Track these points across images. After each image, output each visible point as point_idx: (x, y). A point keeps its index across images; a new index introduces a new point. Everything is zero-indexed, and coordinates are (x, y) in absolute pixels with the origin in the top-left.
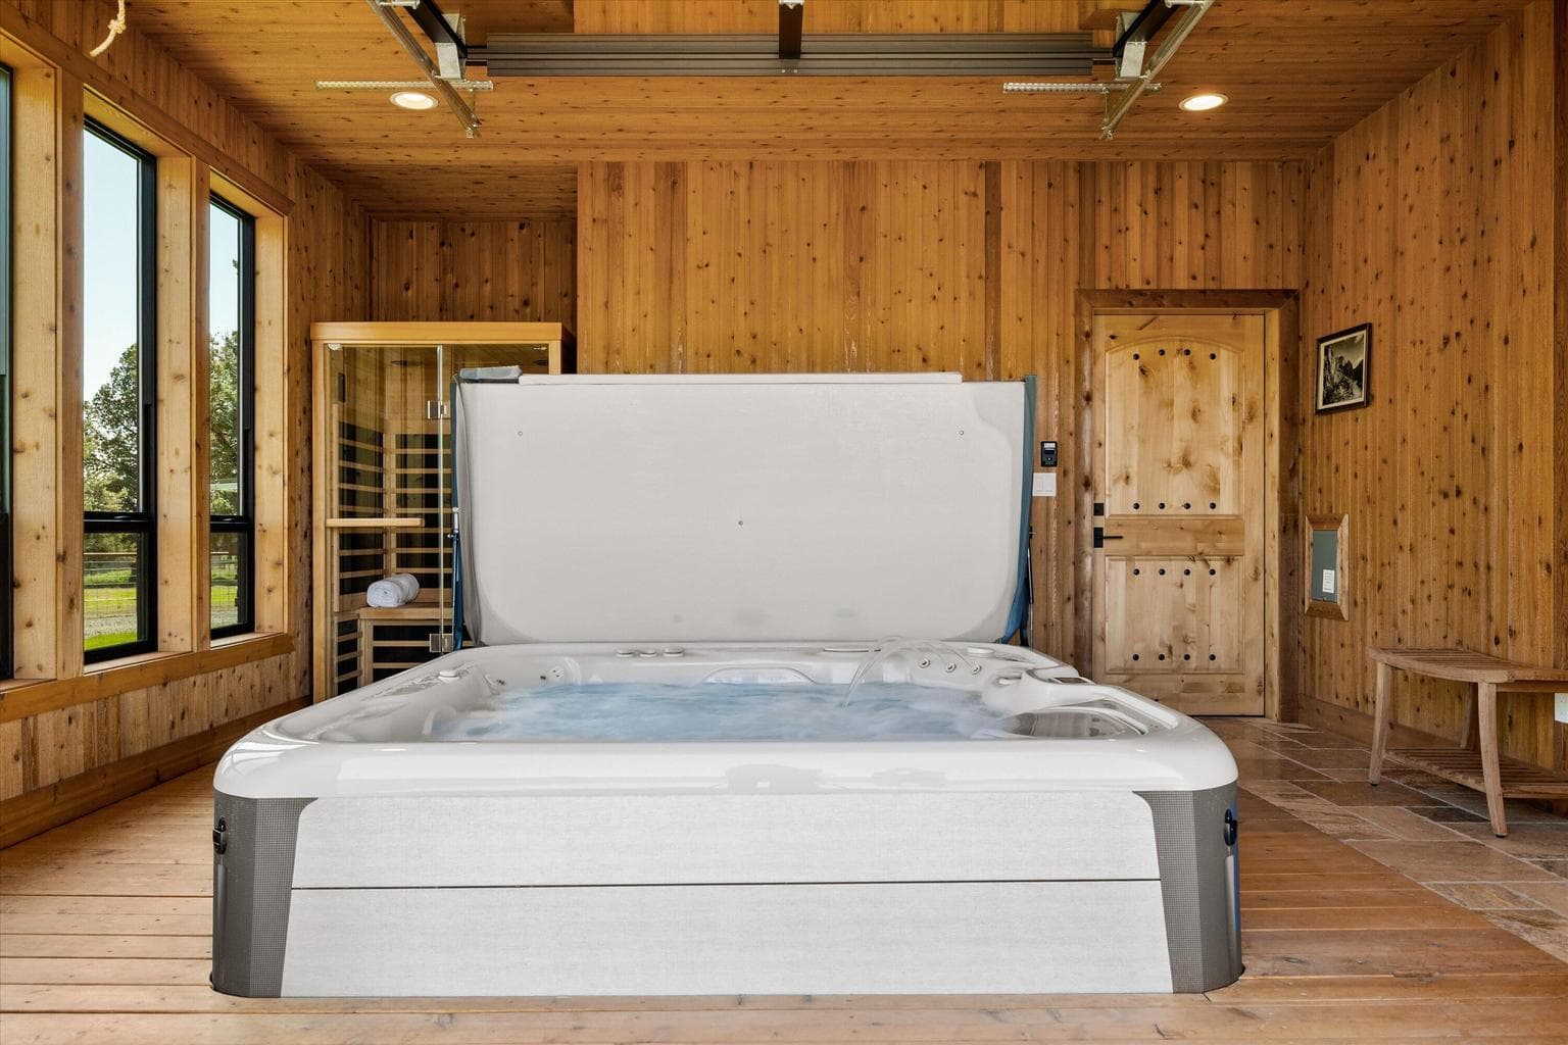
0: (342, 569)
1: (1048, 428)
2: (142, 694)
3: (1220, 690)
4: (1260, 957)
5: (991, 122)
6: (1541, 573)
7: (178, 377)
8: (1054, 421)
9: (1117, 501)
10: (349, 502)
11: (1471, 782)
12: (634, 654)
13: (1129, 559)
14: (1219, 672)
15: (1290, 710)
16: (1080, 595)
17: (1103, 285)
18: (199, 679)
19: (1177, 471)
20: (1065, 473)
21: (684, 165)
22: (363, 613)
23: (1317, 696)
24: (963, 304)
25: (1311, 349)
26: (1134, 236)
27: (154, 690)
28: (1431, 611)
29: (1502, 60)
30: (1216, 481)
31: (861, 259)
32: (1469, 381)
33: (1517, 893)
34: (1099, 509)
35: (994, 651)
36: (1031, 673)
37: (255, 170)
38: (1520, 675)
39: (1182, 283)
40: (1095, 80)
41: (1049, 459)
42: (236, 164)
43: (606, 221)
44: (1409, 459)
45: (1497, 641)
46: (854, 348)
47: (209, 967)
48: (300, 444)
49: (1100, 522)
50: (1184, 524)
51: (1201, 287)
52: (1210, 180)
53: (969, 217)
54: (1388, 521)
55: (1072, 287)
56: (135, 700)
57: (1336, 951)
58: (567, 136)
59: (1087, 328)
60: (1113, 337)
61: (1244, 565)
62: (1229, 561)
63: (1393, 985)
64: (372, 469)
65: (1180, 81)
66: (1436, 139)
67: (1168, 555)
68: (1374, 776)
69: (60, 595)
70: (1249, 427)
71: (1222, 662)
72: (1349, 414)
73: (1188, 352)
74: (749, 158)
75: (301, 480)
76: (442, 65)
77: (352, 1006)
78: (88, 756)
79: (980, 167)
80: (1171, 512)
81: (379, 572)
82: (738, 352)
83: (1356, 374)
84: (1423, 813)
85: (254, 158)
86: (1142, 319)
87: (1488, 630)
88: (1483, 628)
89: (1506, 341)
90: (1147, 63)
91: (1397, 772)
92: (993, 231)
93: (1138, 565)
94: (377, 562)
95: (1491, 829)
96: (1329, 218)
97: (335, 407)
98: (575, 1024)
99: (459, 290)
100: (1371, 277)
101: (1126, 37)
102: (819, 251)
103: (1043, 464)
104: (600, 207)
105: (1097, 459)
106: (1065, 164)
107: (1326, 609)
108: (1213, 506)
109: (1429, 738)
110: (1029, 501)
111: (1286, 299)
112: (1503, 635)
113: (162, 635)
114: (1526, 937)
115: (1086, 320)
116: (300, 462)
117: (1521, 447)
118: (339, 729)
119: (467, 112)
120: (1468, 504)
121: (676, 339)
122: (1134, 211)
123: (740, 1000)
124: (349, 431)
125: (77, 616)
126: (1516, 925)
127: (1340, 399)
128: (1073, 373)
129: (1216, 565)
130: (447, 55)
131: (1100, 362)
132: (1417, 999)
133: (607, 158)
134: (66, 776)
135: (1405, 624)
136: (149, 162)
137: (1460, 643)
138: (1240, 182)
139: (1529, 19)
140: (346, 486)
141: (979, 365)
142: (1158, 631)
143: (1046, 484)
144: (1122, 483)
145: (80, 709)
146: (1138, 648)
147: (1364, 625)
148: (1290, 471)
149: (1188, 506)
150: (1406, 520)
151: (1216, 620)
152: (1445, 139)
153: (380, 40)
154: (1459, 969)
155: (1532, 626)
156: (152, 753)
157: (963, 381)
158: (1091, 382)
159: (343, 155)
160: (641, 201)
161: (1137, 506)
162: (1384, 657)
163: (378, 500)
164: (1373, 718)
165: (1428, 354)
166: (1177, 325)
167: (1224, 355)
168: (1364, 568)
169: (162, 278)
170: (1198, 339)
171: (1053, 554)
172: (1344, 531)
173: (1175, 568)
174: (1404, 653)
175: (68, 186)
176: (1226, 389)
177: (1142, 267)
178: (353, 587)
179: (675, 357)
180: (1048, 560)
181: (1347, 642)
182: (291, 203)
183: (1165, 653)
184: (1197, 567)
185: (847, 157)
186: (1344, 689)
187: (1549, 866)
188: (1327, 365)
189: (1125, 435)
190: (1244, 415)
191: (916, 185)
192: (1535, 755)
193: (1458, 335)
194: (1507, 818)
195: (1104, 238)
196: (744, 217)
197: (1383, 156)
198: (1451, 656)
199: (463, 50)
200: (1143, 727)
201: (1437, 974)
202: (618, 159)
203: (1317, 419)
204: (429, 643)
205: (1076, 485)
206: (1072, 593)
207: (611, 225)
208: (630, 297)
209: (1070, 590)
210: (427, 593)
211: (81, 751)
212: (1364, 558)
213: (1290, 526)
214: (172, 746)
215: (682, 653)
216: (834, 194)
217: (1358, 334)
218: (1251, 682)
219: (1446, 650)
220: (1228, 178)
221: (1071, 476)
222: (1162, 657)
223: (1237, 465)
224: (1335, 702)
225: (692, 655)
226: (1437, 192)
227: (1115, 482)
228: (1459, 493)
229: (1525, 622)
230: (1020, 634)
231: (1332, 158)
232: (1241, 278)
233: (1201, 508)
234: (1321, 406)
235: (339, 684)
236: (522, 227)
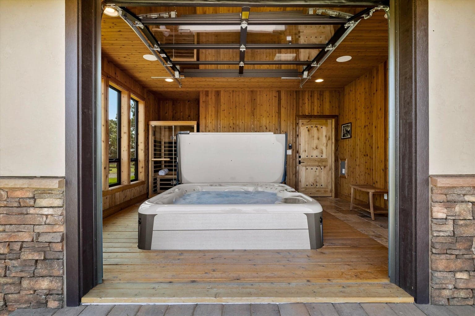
0: (154, 168)
1: (290, 141)
2: (119, 193)
3: (323, 192)
4: (327, 243)
5: (279, 84)
6: (382, 171)
7: (125, 133)
8: (291, 140)
9: (303, 155)
10: (155, 156)
11: (368, 210)
12: (212, 185)
13: (306, 166)
14: (323, 188)
15: (337, 195)
16: (296, 173)
17: (301, 114)
18: (129, 190)
19: (315, 150)
20: (293, 150)
21: (220, 91)
22: (158, 176)
23: (342, 193)
24: (274, 118)
25: (340, 126)
26: (307, 104)
27: (121, 192)
28: (362, 178)
29: (375, 75)
30: (323, 152)
31: (254, 109)
32: (369, 134)
33: (375, 231)
34: (300, 157)
35: (279, 185)
36: (286, 190)
37: (139, 93)
38: (377, 190)
39: (316, 114)
40: (299, 77)
41: (290, 147)
42: (135, 92)
43: (205, 102)
44: (358, 149)
45: (374, 183)
46: (253, 126)
47: (137, 244)
48: (147, 144)
49: (300, 159)
50: (316, 160)
51: (319, 114)
52: (321, 94)
53: (275, 102)
54: (354, 160)
55: (295, 114)
56: (118, 194)
57: (340, 242)
58: (198, 86)
59: (298, 122)
60: (303, 124)
61: (328, 168)
62: (325, 167)
63: (350, 248)
64: (159, 148)
65: (315, 77)
66: (363, 89)
67: (313, 166)
68: (351, 209)
69: (105, 175)
70: (329, 141)
71: (323, 186)
72: (348, 139)
73: (317, 127)
74: (233, 90)
75: (147, 151)
76: (176, 75)
77: (164, 251)
78: (109, 205)
79: (277, 91)
80: (314, 157)
81: (160, 168)
82: (231, 127)
83: (349, 132)
84: (359, 216)
85: (138, 91)
86: (308, 120)
87: (373, 181)
88: (371, 181)
89: (376, 127)
90: (308, 75)
91: (356, 208)
92: (279, 104)
93: (307, 168)
94: (160, 166)
95: (371, 219)
96: (344, 102)
97: (153, 137)
98: (204, 254)
99: (176, 114)
100: (351, 114)
101: (304, 70)
102: (246, 108)
103: (289, 148)
104: (204, 99)
105: (300, 148)
106: (293, 91)
107: (343, 176)
108: (322, 156)
109: (362, 201)
110: (286, 155)
111: (336, 117)
112: (375, 182)
113: (122, 182)
114: (375, 239)
115: (297, 121)
116: (147, 148)
117: (378, 147)
118: (159, 201)
119: (179, 83)
120: (369, 158)
121: (219, 124)
122: (306, 100)
123: (233, 251)
124: (155, 141)
125: (108, 179)
126: (374, 237)
127: (346, 136)
128: (295, 131)
129: (322, 168)
130: (177, 74)
131: (300, 129)
132: (354, 250)
133: (205, 90)
134: (105, 209)
135: (358, 180)
136: (119, 92)
137: (367, 184)
138: (327, 95)
139: (380, 68)
140: (154, 152)
141: (277, 129)
142: (311, 180)
143: (289, 152)
144: (304, 152)
145: (108, 196)
146: (307, 184)
147: (350, 180)
148: (336, 150)
149: (317, 156)
150: (358, 160)
151: (322, 178)
152: (365, 89)
153: (164, 70)
154: (362, 245)
155: (380, 181)
156: (120, 204)
157: (274, 134)
158: (298, 133)
159: (155, 89)
160: (212, 98)
161: (307, 156)
162: (353, 186)
163: (160, 155)
164: (351, 197)
165: (362, 129)
166: (315, 122)
167: (324, 127)
168: (350, 169)
169: (122, 114)
170: (319, 124)
171: (291, 166)
172: (346, 162)
173: (314, 168)
174: (357, 186)
175: (106, 99)
176: (324, 134)
177: (308, 111)
178: (156, 172)
179: (218, 128)
180: (290, 167)
181: (347, 183)
182: (145, 99)
183: (313, 185)
184: (319, 168)
185: (252, 90)
186: (346, 192)
187: (381, 226)
188: (343, 129)
189: (305, 143)
190: (328, 139)
191: (265, 95)
192: (381, 205)
193: (367, 126)
194: (375, 217)
195: (301, 105)
196: (232, 101)
197: (354, 91)
198: (365, 186)
199: (180, 73)
200: (306, 201)
201: (358, 246)
202: (208, 90)
203: (342, 140)
204: (171, 182)
205: (295, 153)
206: (295, 173)
207: (206, 102)
208: (210, 116)
209: (294, 172)
210: (171, 172)
211: (108, 204)
212: (350, 167)
213: (336, 160)
214: (124, 203)
215: (220, 185)
216: (249, 97)
217: (349, 124)
218: (329, 190)
219: (364, 185)
220: (325, 94)
221: (294, 151)
222: (312, 185)
223: (326, 148)
224: (345, 194)
225: (222, 186)
226: (363, 98)
227: (303, 152)
228: (367, 155)
229: (379, 180)
230: (284, 182)
231: (344, 90)
232: (327, 113)
233: (319, 157)
234: (342, 138)
235: (154, 190)
236: (188, 102)
